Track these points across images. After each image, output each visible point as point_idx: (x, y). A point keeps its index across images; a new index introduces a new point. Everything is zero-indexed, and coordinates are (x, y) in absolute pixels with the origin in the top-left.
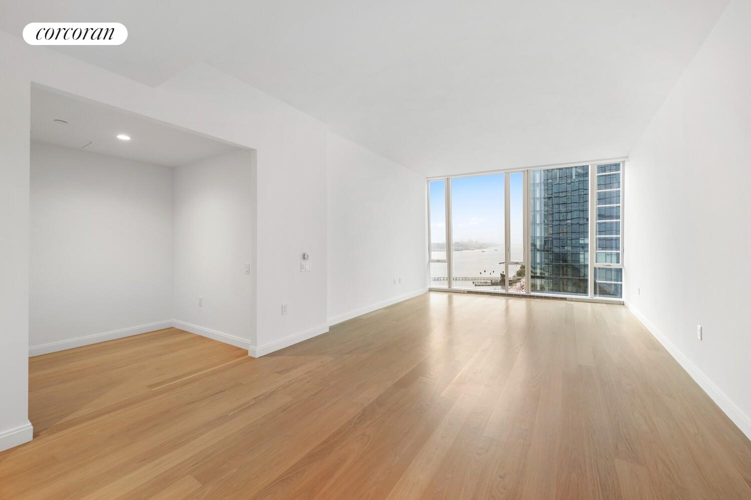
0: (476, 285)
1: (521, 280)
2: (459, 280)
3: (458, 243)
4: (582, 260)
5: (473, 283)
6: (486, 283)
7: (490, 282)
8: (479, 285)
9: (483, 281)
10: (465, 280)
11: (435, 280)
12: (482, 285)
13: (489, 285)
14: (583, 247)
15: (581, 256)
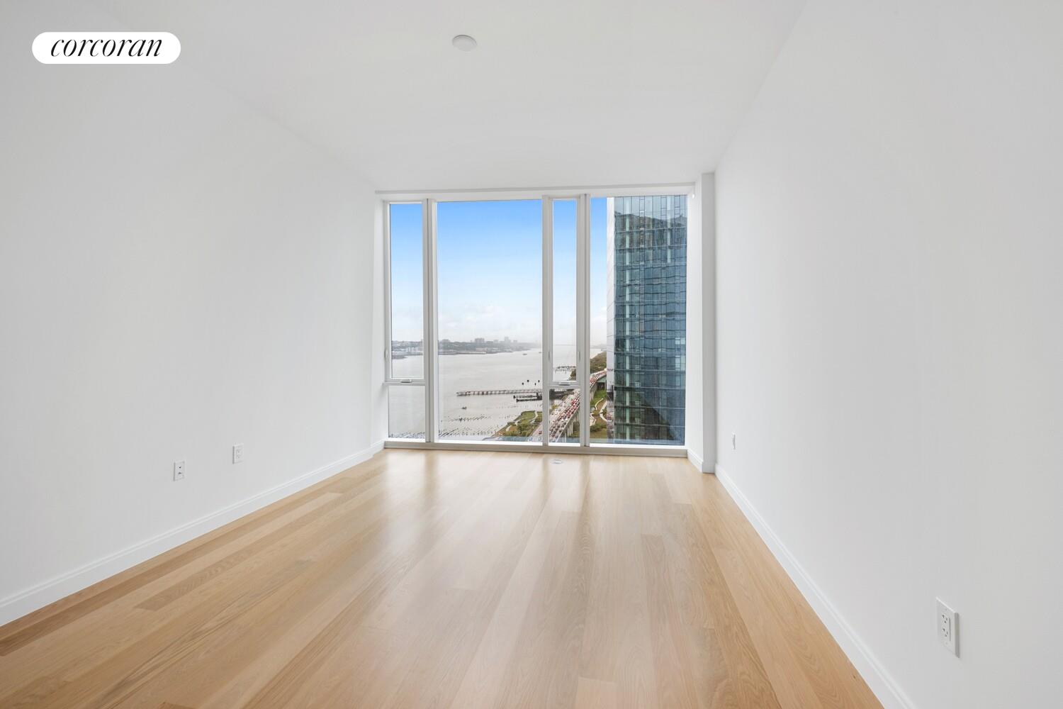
0: (518, 401)
1: (574, 391)
2: (495, 394)
3: (492, 342)
4: (677, 366)
5: (514, 397)
6: (531, 396)
7: (535, 395)
8: (522, 400)
9: (526, 395)
10: (503, 393)
11: (461, 395)
12: (526, 400)
13: (534, 400)
14: (679, 349)
15: (677, 361)
